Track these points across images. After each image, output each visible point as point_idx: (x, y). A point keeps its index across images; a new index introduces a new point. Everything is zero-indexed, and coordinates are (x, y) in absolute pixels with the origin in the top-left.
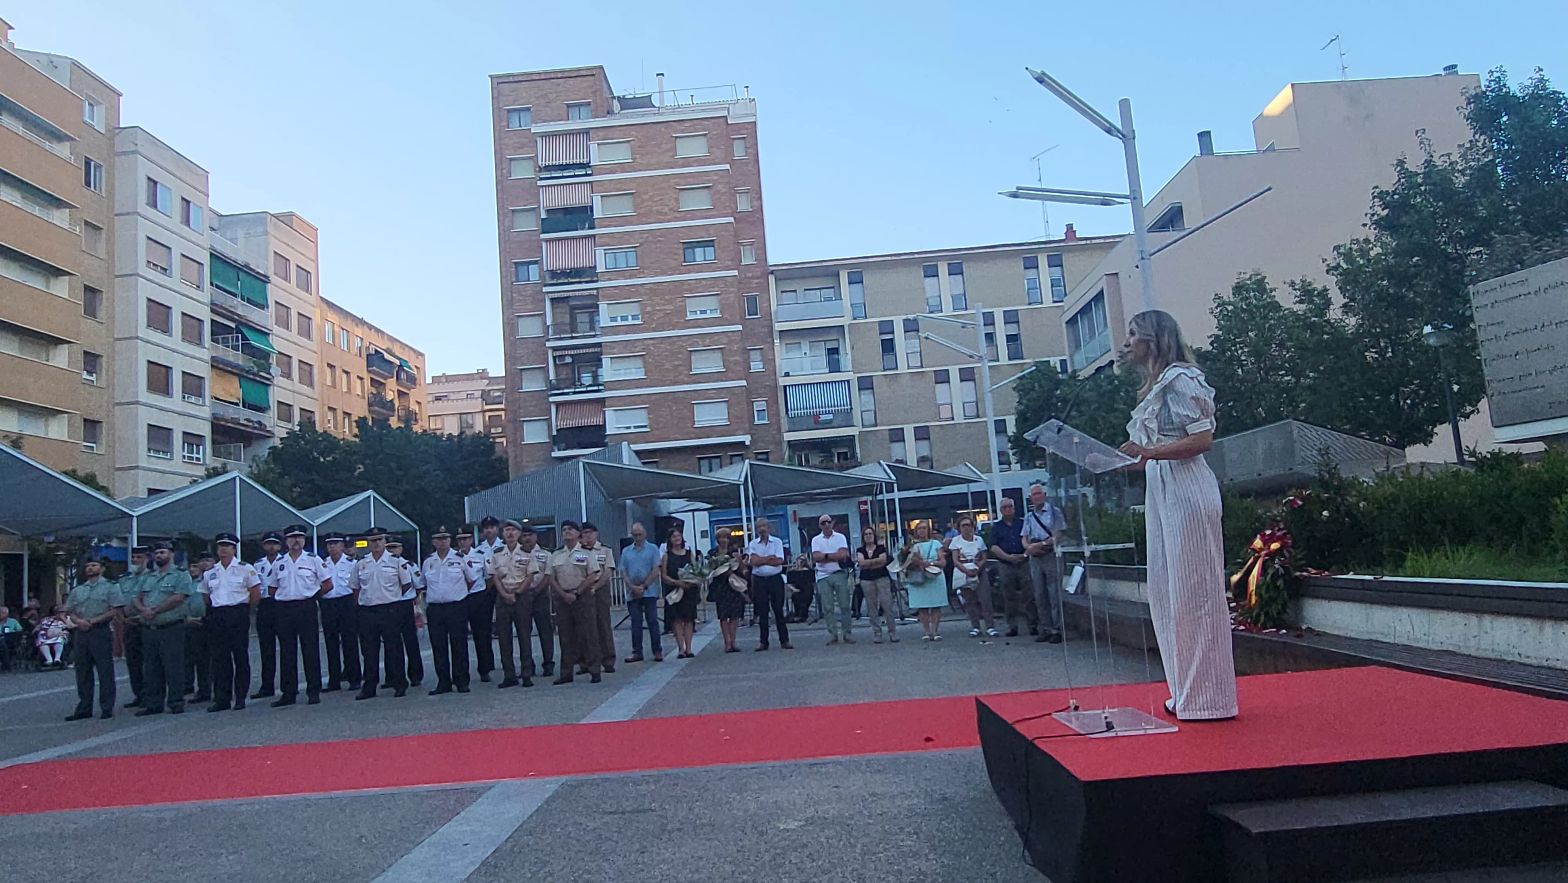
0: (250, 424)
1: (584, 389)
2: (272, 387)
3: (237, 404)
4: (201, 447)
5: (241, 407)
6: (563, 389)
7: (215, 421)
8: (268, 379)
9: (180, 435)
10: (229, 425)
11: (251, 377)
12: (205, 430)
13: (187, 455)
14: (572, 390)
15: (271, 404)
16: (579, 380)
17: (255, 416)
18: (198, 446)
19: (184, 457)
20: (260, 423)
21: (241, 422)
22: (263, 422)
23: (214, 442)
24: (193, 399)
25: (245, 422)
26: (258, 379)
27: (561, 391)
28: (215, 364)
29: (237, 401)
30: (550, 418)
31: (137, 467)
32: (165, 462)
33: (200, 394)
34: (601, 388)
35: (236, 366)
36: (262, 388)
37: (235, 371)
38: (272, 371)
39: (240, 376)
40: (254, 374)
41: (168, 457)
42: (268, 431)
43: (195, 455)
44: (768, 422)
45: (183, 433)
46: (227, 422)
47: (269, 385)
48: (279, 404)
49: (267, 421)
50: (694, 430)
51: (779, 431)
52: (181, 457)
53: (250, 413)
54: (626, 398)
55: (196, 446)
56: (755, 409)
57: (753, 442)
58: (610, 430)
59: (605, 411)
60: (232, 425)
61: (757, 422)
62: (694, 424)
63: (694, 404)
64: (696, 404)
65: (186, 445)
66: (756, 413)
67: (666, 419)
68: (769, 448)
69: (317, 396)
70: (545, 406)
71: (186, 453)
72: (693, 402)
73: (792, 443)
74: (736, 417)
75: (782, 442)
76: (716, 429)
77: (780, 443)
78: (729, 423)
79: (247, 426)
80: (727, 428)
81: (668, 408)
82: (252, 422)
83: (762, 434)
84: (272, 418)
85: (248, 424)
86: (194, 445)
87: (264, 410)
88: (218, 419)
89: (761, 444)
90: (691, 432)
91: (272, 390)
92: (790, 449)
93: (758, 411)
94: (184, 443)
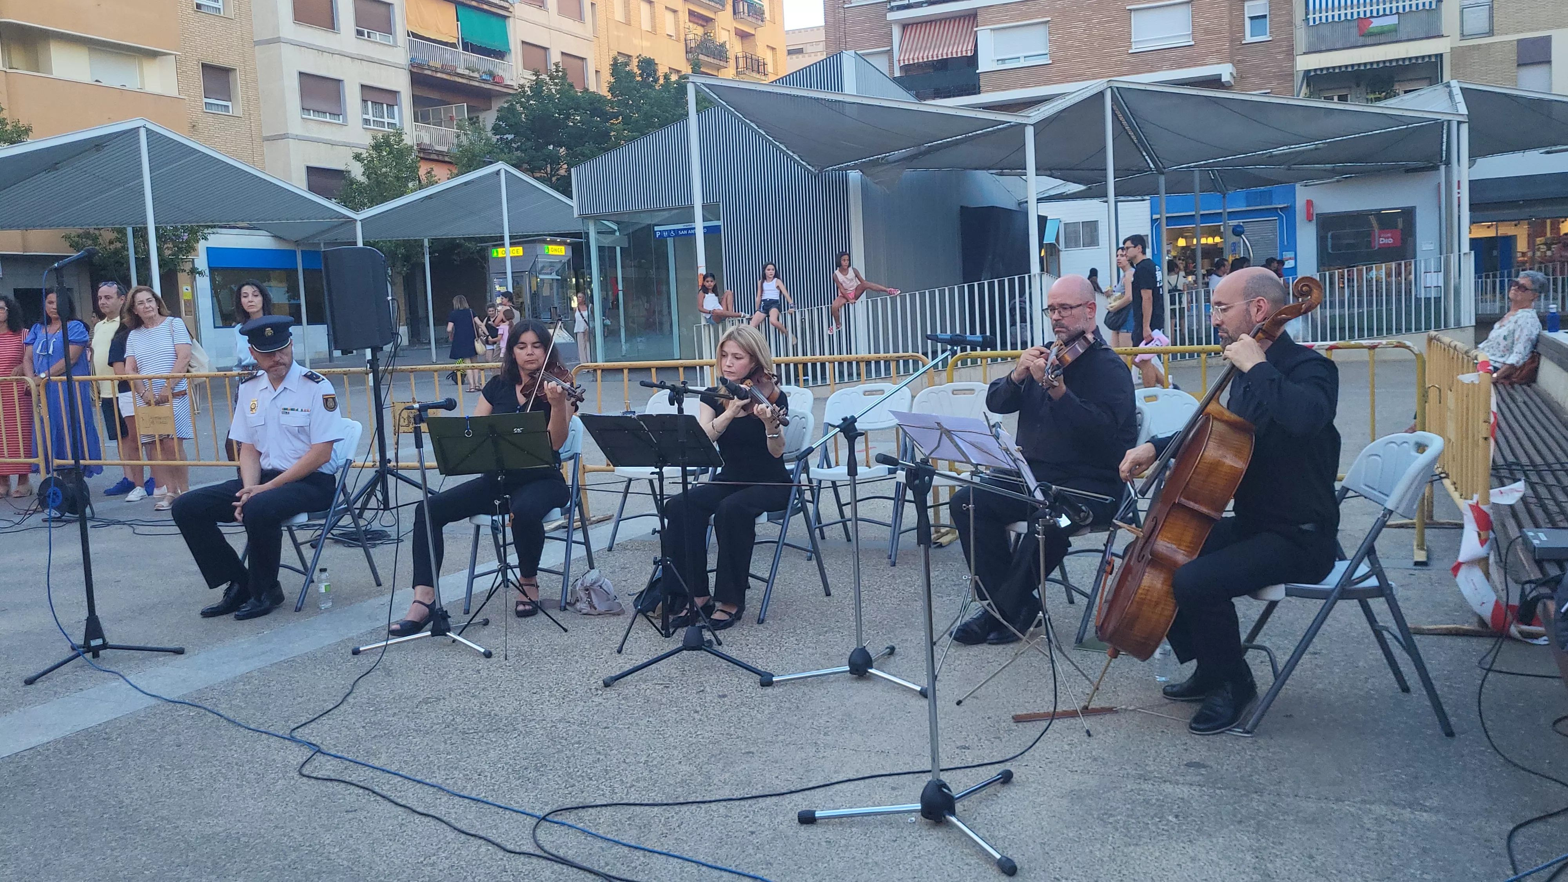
0: (476, 75)
2: (511, 20)
3: (453, 45)
4: (396, 108)
5: (460, 50)
7: (415, 70)
8: (505, 9)
9: (358, 90)
10: (439, 75)
11: (474, 3)
12: (401, 83)
13: (372, 119)
15: (512, 47)
17: (484, 63)
18: (390, 106)
19: (366, 121)
20: (491, 74)
21: (459, 71)
22: (501, 73)
23: (416, 100)
24: (377, 37)
25: (467, 72)
26: (488, 7)
29: (455, 41)
30: (892, 50)
31: (284, 136)
32: (334, 129)
33: (388, 28)
36: (495, 22)
39: (458, 4)
41: (341, 122)
42: (507, 86)
43: (385, 120)
44: (1270, 39)
45: (362, 86)
46: (437, 72)
47: (505, 17)
48: (525, 46)
49: (504, 70)
50: (1132, 60)
51: (1290, 54)
52: (361, 121)
53: (474, 57)
54: (1013, 6)
55: (385, 106)
56: (1246, 16)
57: (1240, 78)
58: (985, 64)
59: (976, 32)
60: (444, 76)
61: (1249, 39)
62: (1130, 47)
63: (1130, 10)
64: (1135, 10)
65: (370, 103)
66: (1247, 22)
67: (1080, 41)
68: (1268, 86)
69: (589, 34)
70: (886, 30)
71: (370, 117)
72: (1128, 8)
73: (1312, 74)
74: (1207, 32)
75: (1293, 74)
76: (1168, 54)
77: (1290, 75)
78: (1193, 43)
79: (470, 78)
80: (1188, 52)
81: (1084, 22)
82: (478, 71)
83: (1256, 62)
84: (514, 67)
85: (472, 74)
86: (382, 104)
87: (500, 54)
88: (420, 66)
89: (1253, 80)
90: (1123, 63)
91: (511, 23)
92: (1308, 85)
93: (1252, 18)
94: (364, 101)
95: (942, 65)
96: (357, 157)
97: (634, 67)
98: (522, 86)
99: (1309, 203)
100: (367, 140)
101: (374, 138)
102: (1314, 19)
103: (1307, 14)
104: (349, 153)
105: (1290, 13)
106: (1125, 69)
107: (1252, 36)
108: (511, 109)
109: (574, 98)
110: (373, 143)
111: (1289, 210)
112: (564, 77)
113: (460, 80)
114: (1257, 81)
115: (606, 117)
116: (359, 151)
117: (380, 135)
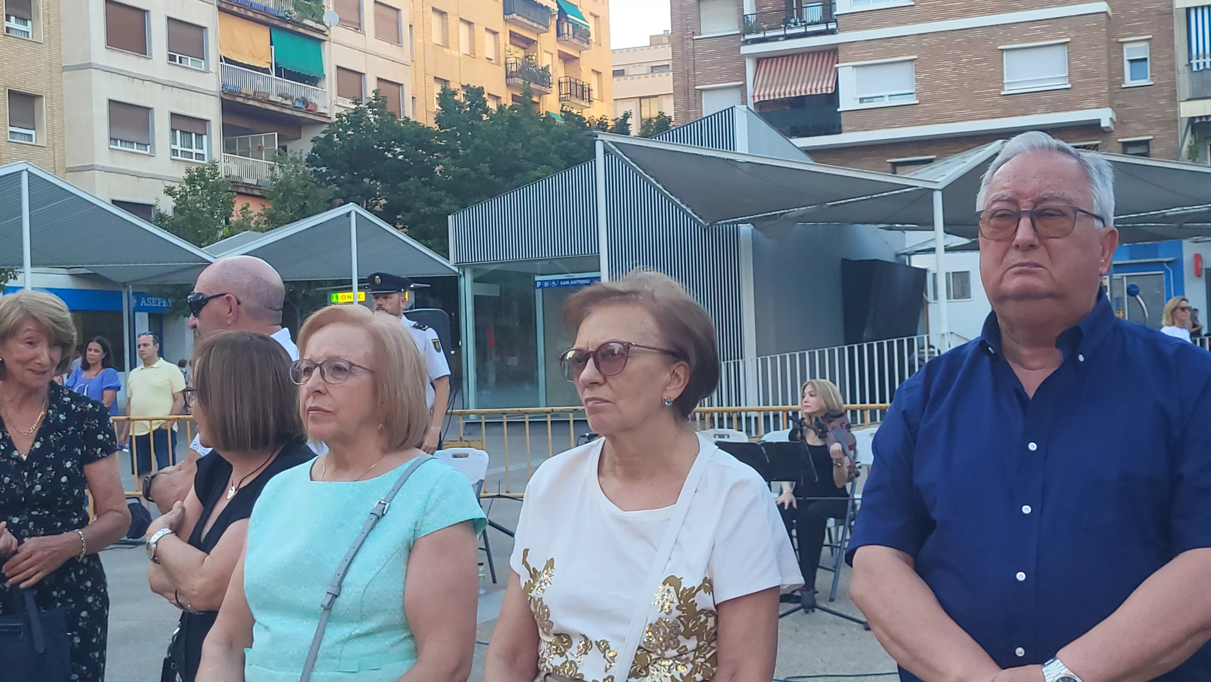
0: (288, 102)
1: (802, 30)
2: (326, 43)
3: (266, 71)
4: (205, 137)
5: (273, 75)
6: (764, 30)
7: (226, 97)
8: (322, 32)
9: (167, 119)
10: (251, 102)
11: (289, 26)
12: (211, 111)
13: (180, 149)
14: (782, 33)
15: (326, 72)
16: (800, 16)
17: (298, 89)
18: (199, 136)
19: (174, 152)
20: (304, 101)
21: (272, 98)
22: (314, 100)
23: (227, 130)
24: (189, 62)
25: (279, 99)
26: (301, 30)
27: (761, 35)
28: (224, 6)
29: (268, 66)
30: (745, 85)
31: (90, 168)
32: (142, 159)
33: (200, 53)
34: (832, 26)
35: (265, 11)
36: (309, 45)
37: (259, 17)
38: (325, 19)
39: (272, 27)
40: (293, 23)
41: (148, 152)
42: (321, 114)
43: (194, 150)
44: (1151, 83)
45: (172, 114)
46: (248, 99)
47: (321, 41)
48: (341, 71)
49: (317, 97)
50: (1002, 100)
51: (1173, 99)
52: (169, 152)
53: (287, 84)
54: (876, 43)
55: (194, 135)
56: (1126, 58)
57: (1120, 122)
58: (847, 102)
59: (837, 69)
60: (256, 104)
61: (1128, 82)
62: (1002, 88)
63: (1003, 50)
64: (1007, 50)
65: (178, 132)
66: (1127, 66)
67: (950, 81)
68: (1150, 132)
69: (407, 60)
70: (737, 64)
71: (178, 147)
72: (1000, 47)
73: (1197, 121)
74: (1085, 74)
75: (1176, 121)
76: (1043, 97)
77: (1173, 121)
78: (1069, 86)
79: (283, 106)
80: (1065, 94)
81: (953, 61)
82: (291, 98)
83: (1138, 107)
84: (328, 95)
85: (284, 102)
86: (191, 133)
87: (313, 80)
88: (231, 93)
89: (1134, 125)
90: (995, 105)
91: (326, 48)
92: (1193, 133)
93: (1131, 61)
94: (173, 130)
95: (798, 102)
96: (169, 192)
97: (460, 97)
98: (339, 116)
99: (1198, 258)
100: (180, 173)
101: (189, 171)
102: (1198, 64)
103: (1190, 59)
104: (161, 187)
105: (1172, 56)
106: (997, 111)
107: (1132, 80)
108: (328, 139)
109: (398, 130)
110: (186, 176)
111: (1176, 265)
112: (383, 106)
113: (272, 108)
114: (1139, 127)
115: (431, 149)
116: (172, 185)
117: (194, 168)
